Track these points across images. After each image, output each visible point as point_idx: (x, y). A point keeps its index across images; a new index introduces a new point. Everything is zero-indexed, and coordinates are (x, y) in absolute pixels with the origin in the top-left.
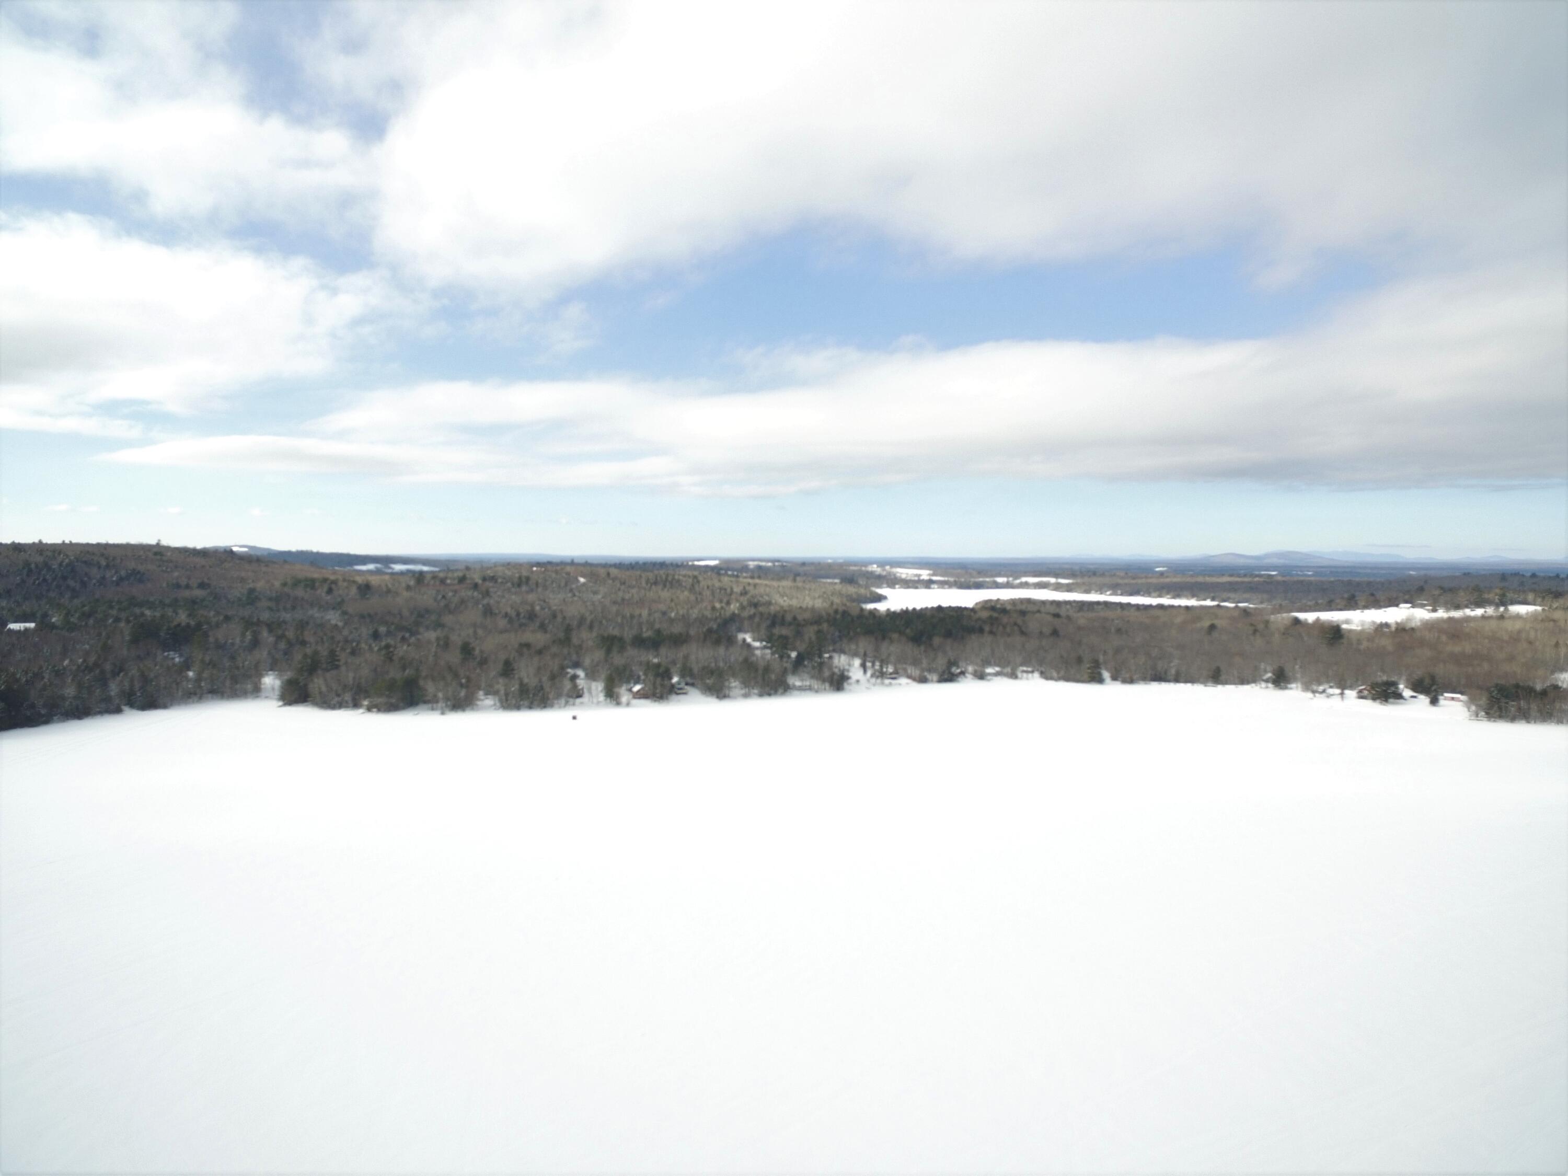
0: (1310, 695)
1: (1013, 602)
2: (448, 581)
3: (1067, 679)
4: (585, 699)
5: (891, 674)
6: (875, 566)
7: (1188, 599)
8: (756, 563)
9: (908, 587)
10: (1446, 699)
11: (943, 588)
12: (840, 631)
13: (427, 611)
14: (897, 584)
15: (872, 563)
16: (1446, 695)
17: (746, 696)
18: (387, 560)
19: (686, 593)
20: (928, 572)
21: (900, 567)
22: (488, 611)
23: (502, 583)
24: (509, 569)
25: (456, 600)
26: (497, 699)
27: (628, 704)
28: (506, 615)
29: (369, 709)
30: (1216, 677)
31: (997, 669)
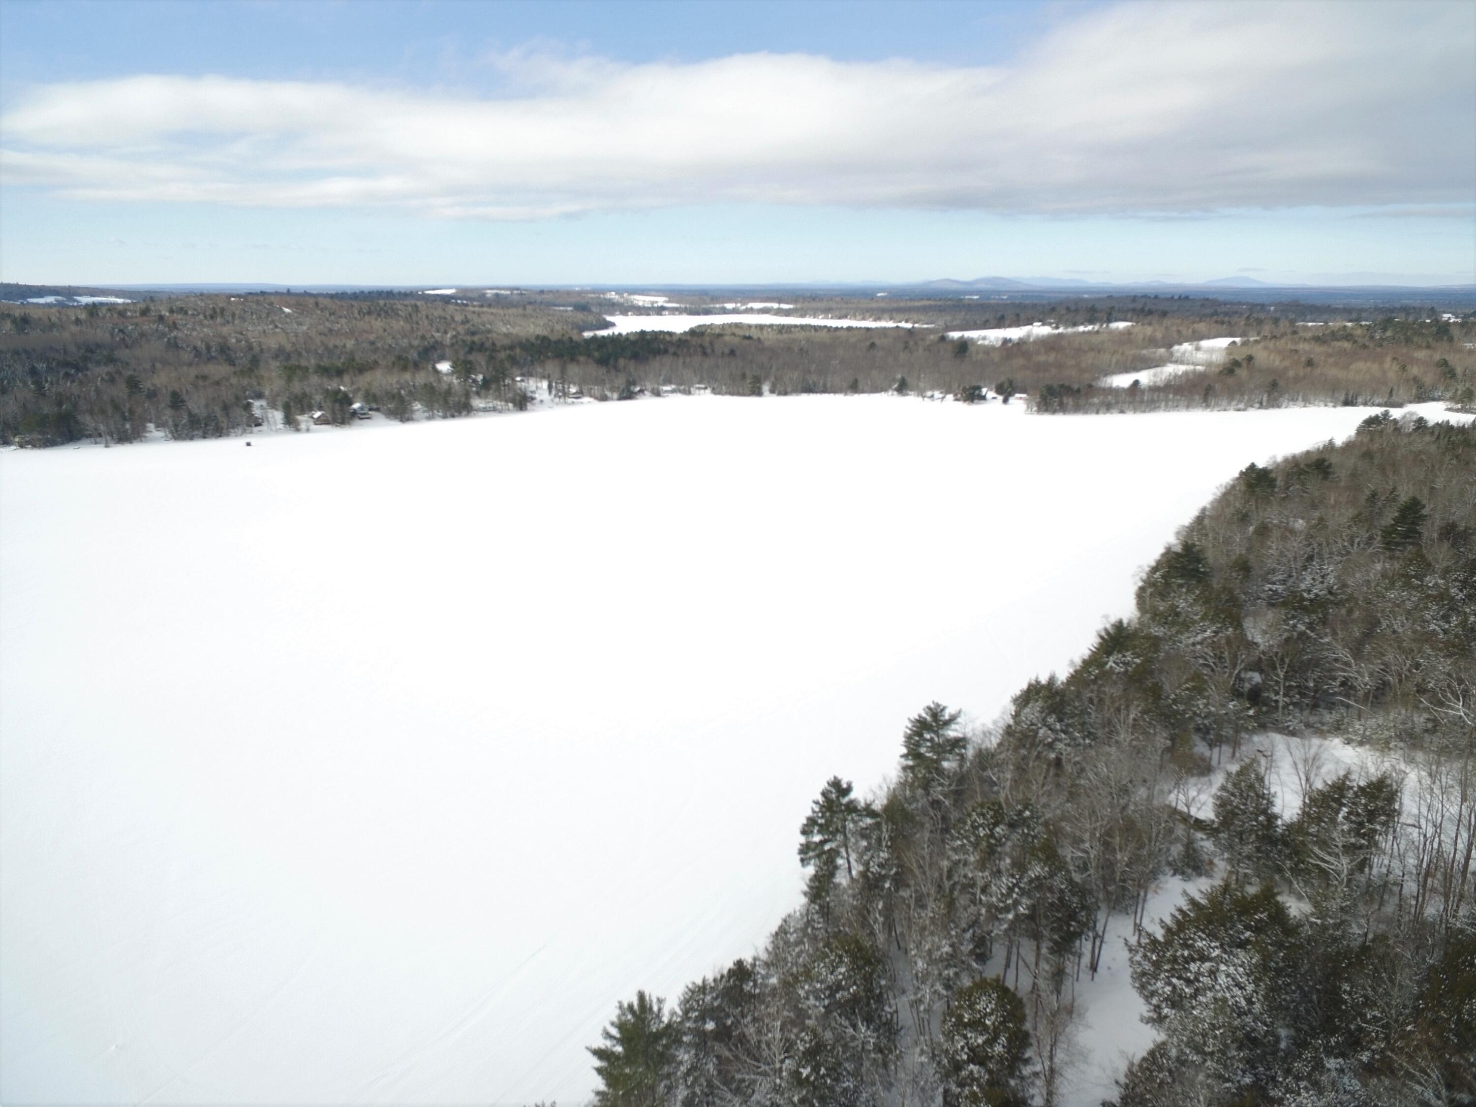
0: (920, 399)
1: (723, 326)
2: (129, 314)
3: (732, 394)
4: (264, 428)
5: (574, 394)
6: (613, 293)
7: (886, 321)
8: (495, 291)
9: (641, 314)
10: (1017, 398)
11: (674, 314)
12: (532, 356)
13: (98, 346)
14: (630, 311)
15: (610, 291)
16: (1017, 395)
17: (430, 418)
18: (70, 292)
19: (402, 323)
20: (664, 299)
21: (639, 294)
22: (174, 345)
23: (193, 315)
24: (202, 300)
25: (135, 335)
26: (167, 430)
27: (308, 430)
28: (195, 348)
29: (22, 446)
30: (854, 388)
31: (673, 386)
